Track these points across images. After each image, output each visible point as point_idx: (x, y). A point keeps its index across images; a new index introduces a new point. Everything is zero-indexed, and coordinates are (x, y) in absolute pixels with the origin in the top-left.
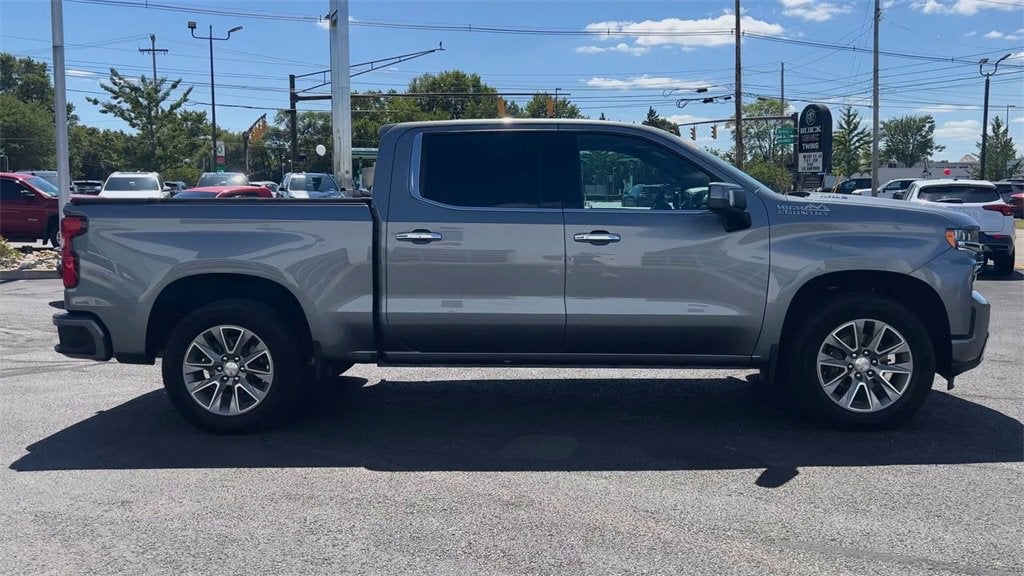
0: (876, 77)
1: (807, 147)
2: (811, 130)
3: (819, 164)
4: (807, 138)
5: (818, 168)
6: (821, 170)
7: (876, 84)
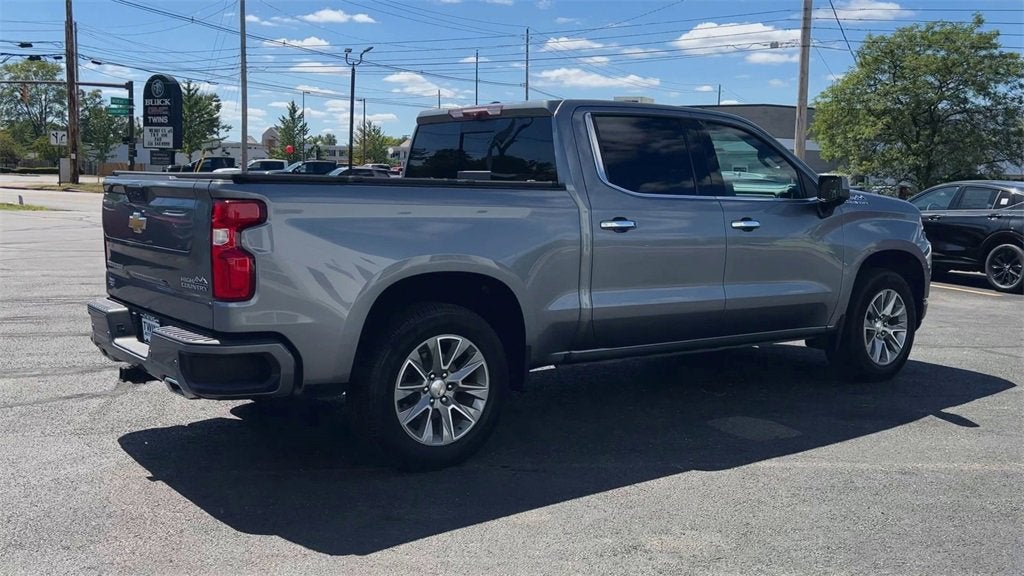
0: (244, 54)
1: (155, 120)
2: (159, 102)
3: (170, 139)
4: (154, 110)
5: (168, 144)
6: (171, 146)
7: (244, 62)
